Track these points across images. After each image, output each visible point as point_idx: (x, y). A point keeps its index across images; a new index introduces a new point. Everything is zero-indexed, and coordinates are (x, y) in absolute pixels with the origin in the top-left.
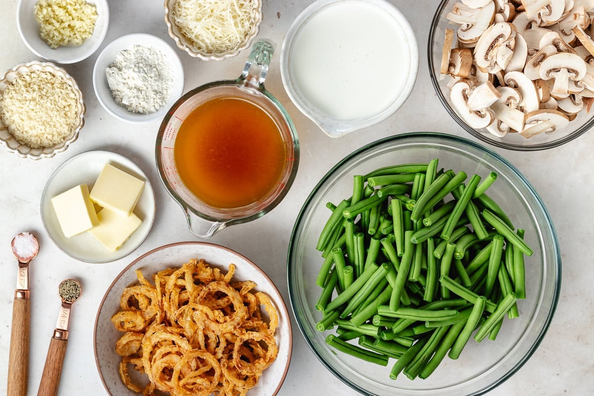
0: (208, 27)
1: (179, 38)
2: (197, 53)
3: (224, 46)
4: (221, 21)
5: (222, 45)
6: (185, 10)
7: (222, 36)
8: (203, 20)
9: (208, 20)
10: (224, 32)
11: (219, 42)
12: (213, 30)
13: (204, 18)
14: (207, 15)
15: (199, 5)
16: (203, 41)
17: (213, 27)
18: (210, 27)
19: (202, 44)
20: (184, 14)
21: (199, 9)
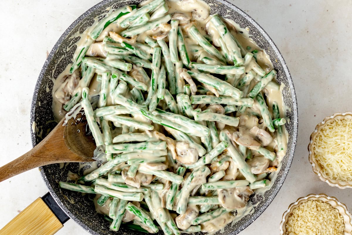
0: (338, 161)
1: (315, 164)
2: (327, 179)
3: (346, 177)
4: (349, 158)
5: (344, 176)
6: (325, 144)
7: (346, 169)
8: (336, 155)
9: (340, 156)
10: (349, 167)
11: (343, 173)
12: (342, 164)
13: (338, 153)
14: (341, 152)
15: (335, 142)
16: (332, 170)
17: (342, 161)
18: (340, 161)
19: (330, 171)
20: (323, 147)
21: (335, 145)
